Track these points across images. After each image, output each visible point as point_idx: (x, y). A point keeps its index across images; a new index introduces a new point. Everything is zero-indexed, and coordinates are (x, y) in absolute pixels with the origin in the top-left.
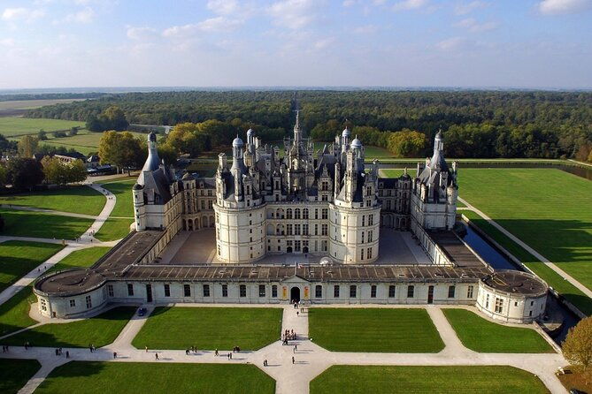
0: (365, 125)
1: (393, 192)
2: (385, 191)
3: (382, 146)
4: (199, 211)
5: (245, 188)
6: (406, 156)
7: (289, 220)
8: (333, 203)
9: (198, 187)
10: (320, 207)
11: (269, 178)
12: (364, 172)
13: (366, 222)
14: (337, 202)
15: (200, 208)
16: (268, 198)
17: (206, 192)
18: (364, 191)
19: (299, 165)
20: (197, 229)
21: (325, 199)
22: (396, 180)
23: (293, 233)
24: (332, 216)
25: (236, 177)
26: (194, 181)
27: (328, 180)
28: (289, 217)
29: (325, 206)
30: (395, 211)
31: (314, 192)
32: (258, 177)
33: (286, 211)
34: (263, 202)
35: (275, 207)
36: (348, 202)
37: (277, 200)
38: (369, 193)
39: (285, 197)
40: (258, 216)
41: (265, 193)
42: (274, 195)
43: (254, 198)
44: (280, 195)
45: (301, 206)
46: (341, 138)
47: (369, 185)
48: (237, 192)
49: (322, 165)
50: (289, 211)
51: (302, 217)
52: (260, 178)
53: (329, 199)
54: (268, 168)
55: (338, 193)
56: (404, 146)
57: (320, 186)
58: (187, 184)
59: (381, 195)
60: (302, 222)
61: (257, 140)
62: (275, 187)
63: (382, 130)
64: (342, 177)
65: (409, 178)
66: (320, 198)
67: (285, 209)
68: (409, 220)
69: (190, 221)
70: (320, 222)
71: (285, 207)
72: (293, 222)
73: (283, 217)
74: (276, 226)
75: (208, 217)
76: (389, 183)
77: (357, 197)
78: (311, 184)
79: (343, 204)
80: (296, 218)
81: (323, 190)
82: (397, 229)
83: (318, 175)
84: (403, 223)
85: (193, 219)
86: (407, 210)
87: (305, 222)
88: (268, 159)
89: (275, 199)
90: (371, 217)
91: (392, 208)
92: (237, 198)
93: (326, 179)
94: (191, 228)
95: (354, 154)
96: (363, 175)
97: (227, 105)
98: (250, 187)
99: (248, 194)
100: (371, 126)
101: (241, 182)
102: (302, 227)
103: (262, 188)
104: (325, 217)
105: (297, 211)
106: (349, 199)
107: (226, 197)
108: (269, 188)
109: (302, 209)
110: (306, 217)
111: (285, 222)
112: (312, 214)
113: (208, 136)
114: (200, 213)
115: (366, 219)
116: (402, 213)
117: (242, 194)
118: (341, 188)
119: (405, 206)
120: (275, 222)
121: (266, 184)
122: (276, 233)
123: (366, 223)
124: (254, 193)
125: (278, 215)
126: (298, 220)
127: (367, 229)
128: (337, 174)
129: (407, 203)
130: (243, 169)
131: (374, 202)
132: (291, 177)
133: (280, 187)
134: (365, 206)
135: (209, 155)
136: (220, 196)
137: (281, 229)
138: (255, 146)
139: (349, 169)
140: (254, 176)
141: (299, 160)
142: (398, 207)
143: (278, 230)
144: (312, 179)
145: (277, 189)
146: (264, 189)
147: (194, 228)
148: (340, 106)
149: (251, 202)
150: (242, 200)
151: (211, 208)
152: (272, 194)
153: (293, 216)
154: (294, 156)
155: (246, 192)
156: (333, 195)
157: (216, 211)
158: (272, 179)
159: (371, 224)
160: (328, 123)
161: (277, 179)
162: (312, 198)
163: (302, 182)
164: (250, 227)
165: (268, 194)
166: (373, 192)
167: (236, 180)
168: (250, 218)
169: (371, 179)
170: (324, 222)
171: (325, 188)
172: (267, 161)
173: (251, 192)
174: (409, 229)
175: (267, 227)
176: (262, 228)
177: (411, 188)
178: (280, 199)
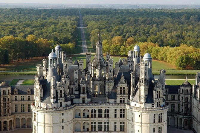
0: (146, 41)
1: (176, 97)
2: (170, 97)
3: (162, 59)
4: (12, 114)
5: (59, 92)
6: (185, 68)
7: (93, 119)
8: (129, 104)
9: (12, 93)
10: (119, 108)
11: (77, 85)
12: (154, 80)
13: (156, 119)
14: (132, 104)
15: (14, 111)
16: (76, 101)
17: (19, 97)
18: (155, 95)
19: (100, 74)
20: (11, 129)
21: (122, 101)
22: (179, 87)
23: (97, 129)
24: (128, 114)
25: (52, 83)
26: (9, 88)
27: (125, 86)
28: (93, 116)
29: (122, 107)
30: (178, 113)
31: (113, 95)
32: (68, 83)
33: (90, 112)
34: (72, 104)
35: (82, 108)
36: (142, 103)
37: (84, 102)
38: (158, 96)
39: (89, 100)
40: (69, 115)
41: (74, 96)
42: (81, 99)
43: (66, 100)
44: (86, 98)
45: (103, 107)
46: (132, 52)
47: (159, 89)
48: (52, 96)
49: (120, 74)
50: (93, 111)
51: (103, 116)
52: (70, 84)
53: (126, 101)
54: (76, 76)
55: (133, 96)
56: (182, 59)
57: (118, 90)
58: (4, 91)
59: (167, 98)
60: (104, 120)
61: (63, 54)
62: (82, 91)
63: (162, 45)
64: (136, 83)
65: (189, 85)
66: (118, 100)
67: (90, 110)
68: (191, 121)
69: (5, 122)
70: (119, 120)
71: (90, 108)
72: (96, 120)
73: (88, 116)
74: (82, 123)
75: (21, 118)
76: (173, 90)
77: (149, 99)
78: (110, 89)
79: (138, 105)
80: (99, 117)
81: (121, 94)
82: (181, 128)
83: (116, 82)
84: (186, 123)
85: (8, 121)
86: (189, 112)
87: (106, 120)
88: (76, 69)
89: (81, 102)
90: (160, 115)
91: (176, 110)
92: (52, 100)
93: (123, 85)
94: (5, 128)
95: (146, 65)
96: (153, 81)
97: (16, 22)
98: (63, 92)
99: (61, 97)
100: (152, 41)
101: (55, 88)
102: (103, 124)
103: (72, 93)
104: (122, 116)
105: (100, 111)
106: (142, 101)
107: (42, 99)
108: (77, 93)
109: (97, 109)
110: (107, 116)
111: (90, 120)
112: (112, 114)
113: (6, 51)
114: (13, 116)
115: (157, 117)
116: (184, 114)
117: (56, 97)
118: (135, 92)
119: (186, 108)
120: (82, 120)
121: (74, 89)
122: (82, 130)
123: (157, 121)
124: (65, 96)
125: (84, 114)
126: (100, 119)
127: (157, 125)
128: (132, 81)
129: (189, 106)
130: (58, 77)
131: (162, 103)
132: (93, 84)
133: (86, 91)
134: (155, 106)
135: (7, 68)
136: (37, 99)
137: (86, 127)
138: (61, 59)
139: (142, 77)
140: (65, 82)
141: (100, 71)
142: (181, 110)
143: (84, 127)
144: (111, 86)
145: (84, 93)
146: (72, 94)
147: (8, 128)
148: (122, 23)
149: (64, 104)
150: (56, 102)
151: (30, 110)
152: (79, 97)
153: (97, 116)
154: (96, 67)
155: (59, 96)
156: (129, 98)
157: (33, 111)
158: (79, 86)
159: (160, 121)
160: (113, 39)
161: (83, 85)
162: (112, 101)
163: (102, 87)
164: (63, 124)
165: (76, 98)
166: (161, 95)
167: (52, 86)
168: (63, 117)
169: (160, 85)
170: (122, 120)
171: (122, 92)
172: (76, 71)
173: (63, 95)
174: (191, 128)
175: (75, 125)
176: (71, 125)
177: (191, 93)
178: (86, 102)
